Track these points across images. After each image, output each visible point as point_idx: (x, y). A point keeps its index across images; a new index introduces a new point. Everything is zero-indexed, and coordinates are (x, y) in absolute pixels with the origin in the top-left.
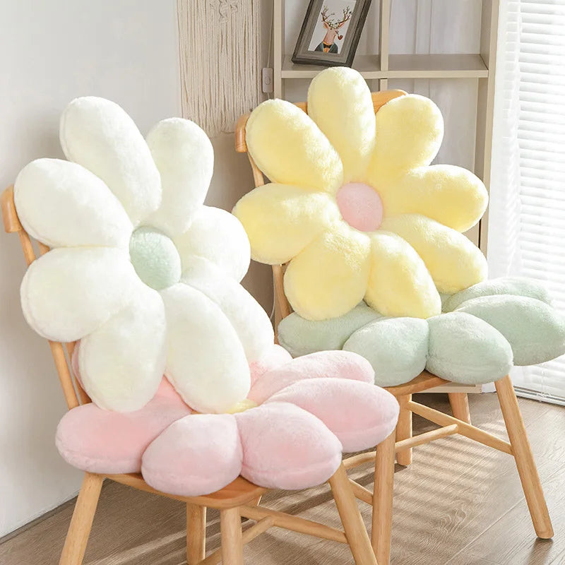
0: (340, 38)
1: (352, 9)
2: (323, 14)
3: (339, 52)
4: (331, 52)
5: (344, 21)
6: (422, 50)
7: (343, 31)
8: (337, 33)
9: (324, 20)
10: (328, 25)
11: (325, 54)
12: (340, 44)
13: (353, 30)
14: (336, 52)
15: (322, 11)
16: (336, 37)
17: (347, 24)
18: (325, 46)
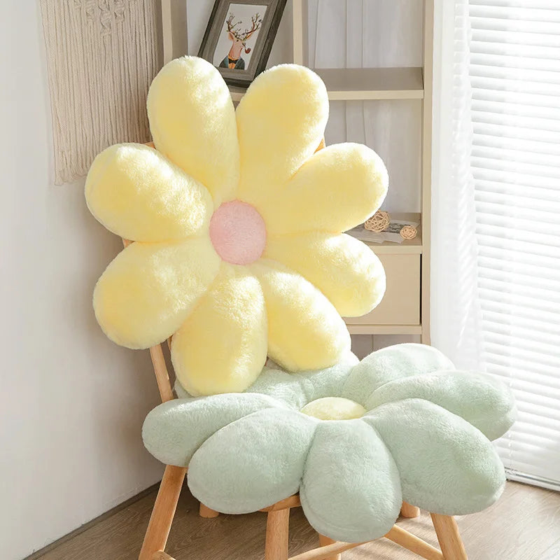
0: (248, 51)
1: (262, 17)
2: (229, 23)
3: (246, 68)
4: (237, 68)
5: (253, 30)
6: (353, 63)
7: (251, 43)
8: (244, 45)
9: (229, 30)
10: (234, 36)
11: (231, 71)
12: (247, 58)
13: (263, 42)
14: (243, 68)
15: (227, 19)
16: (243, 50)
17: (256, 35)
18: (230, 61)
